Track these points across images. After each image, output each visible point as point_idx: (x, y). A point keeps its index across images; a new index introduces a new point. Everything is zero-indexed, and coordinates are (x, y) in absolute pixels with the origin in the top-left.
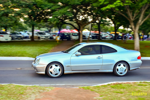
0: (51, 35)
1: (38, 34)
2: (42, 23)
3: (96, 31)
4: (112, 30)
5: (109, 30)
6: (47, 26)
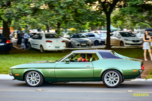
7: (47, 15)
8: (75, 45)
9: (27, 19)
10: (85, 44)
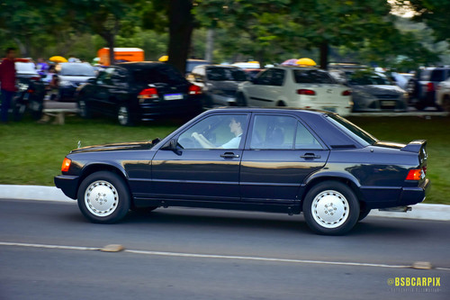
7: (331, 11)
8: (364, 105)
9: (277, 23)
10: (391, 103)
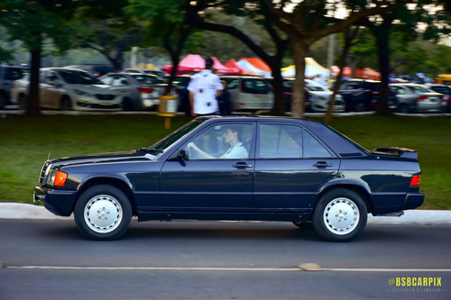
0: (126, 87)
1: (61, 81)
2: (77, 22)
3: (361, 67)
4: (444, 65)
5: (429, 62)
6: (104, 40)
